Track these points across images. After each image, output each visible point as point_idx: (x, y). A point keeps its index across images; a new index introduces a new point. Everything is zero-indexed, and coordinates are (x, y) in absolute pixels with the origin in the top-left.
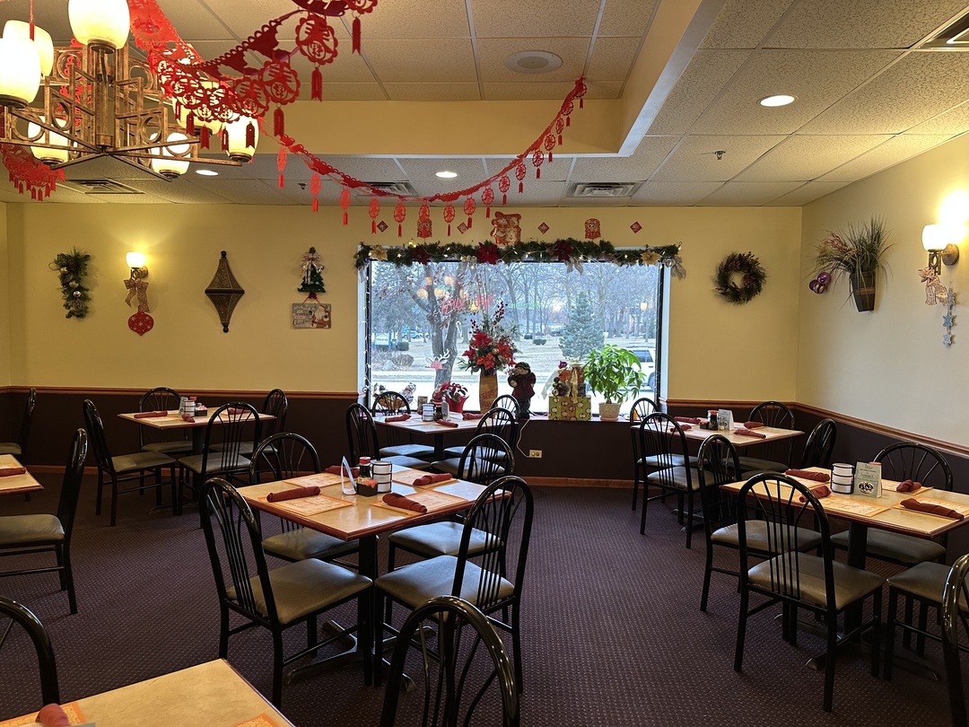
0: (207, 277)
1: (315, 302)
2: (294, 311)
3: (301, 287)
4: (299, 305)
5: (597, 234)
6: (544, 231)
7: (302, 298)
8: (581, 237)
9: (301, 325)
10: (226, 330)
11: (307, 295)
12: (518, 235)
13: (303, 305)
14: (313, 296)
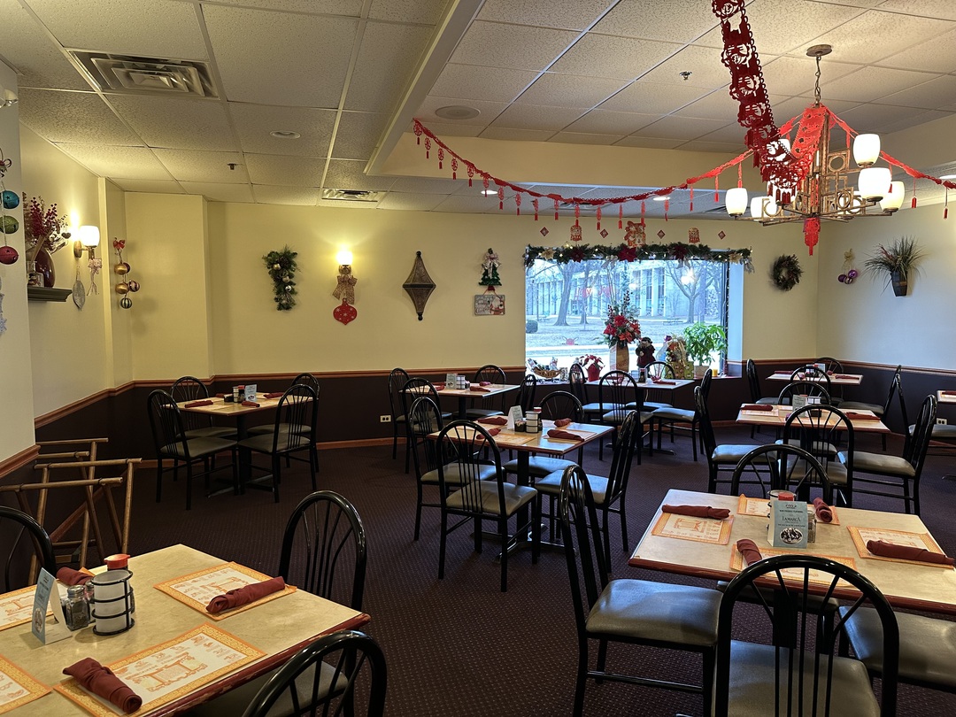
0: (404, 273)
1: (492, 293)
2: (476, 301)
3: (481, 281)
4: (480, 296)
5: (698, 240)
6: (661, 237)
7: (482, 290)
8: (686, 241)
9: (483, 313)
10: (420, 319)
11: (485, 288)
12: (644, 240)
13: (483, 296)
14: (491, 288)
